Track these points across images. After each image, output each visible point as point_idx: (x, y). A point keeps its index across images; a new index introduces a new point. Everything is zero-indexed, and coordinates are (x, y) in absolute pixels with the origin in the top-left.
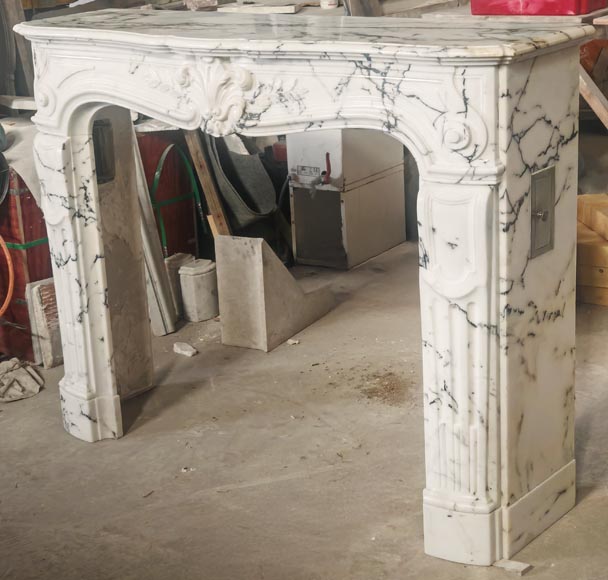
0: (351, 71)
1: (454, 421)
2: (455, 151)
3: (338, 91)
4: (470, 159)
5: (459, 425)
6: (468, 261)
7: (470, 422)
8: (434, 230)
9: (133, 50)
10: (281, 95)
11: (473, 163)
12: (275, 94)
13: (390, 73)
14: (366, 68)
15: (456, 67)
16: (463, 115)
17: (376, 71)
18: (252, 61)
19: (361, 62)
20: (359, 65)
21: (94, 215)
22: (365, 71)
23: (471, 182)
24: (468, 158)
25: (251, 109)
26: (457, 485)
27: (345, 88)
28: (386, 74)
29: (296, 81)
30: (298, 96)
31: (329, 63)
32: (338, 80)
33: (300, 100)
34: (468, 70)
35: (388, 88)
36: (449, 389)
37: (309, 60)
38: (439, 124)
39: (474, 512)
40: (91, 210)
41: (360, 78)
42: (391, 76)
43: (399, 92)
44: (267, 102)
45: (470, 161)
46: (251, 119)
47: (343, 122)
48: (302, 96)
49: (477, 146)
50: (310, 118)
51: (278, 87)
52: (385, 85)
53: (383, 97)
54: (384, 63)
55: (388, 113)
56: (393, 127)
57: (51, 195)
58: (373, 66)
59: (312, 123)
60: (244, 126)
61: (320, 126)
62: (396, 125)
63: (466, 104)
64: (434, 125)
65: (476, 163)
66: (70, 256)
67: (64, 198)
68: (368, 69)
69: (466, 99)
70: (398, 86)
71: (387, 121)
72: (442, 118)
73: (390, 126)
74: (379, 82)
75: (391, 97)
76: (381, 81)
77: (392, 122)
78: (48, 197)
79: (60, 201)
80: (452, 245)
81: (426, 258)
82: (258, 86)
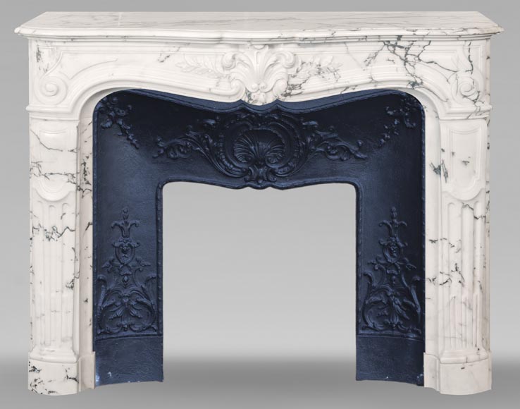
0: (378, 48)
1: (462, 293)
2: (465, 96)
3: (367, 62)
4: (475, 101)
5: (466, 294)
6: (475, 172)
7: (473, 291)
8: (453, 154)
9: (167, 43)
10: (319, 69)
12: (314, 69)
13: (412, 48)
14: (392, 45)
15: (466, 41)
16: (470, 72)
17: (401, 47)
18: (296, 46)
19: (389, 42)
20: (387, 43)
21: (91, 187)
22: (391, 48)
23: (475, 117)
25: (294, 81)
26: (464, 343)
27: (372, 61)
28: (409, 48)
29: (333, 58)
30: (334, 68)
31: (366, 44)
32: (367, 55)
33: (335, 72)
34: (472, 42)
35: (410, 58)
36: (459, 270)
37: (345, 43)
38: (452, 79)
39: (480, 360)
40: (88, 183)
41: (386, 53)
42: (414, 50)
43: (419, 60)
44: (307, 75)
46: (294, 89)
47: (374, 85)
48: (336, 69)
49: (479, 92)
50: (347, 84)
51: (318, 63)
52: (407, 56)
53: (405, 65)
54: (409, 41)
55: (412, 76)
56: (418, 84)
57: (52, 174)
58: (400, 43)
59: (347, 88)
60: (289, 94)
61: (354, 89)
62: (422, 83)
63: (472, 65)
64: (447, 81)
65: (478, 104)
66: (68, 228)
67: (72, 175)
68: (394, 46)
69: (471, 62)
70: (418, 56)
71: (414, 81)
72: (454, 76)
73: (414, 84)
74: (403, 55)
75: (412, 64)
76: (404, 54)
77: (419, 81)
78: (46, 177)
79: (66, 178)
80: (465, 163)
81: (446, 175)
82: (300, 63)
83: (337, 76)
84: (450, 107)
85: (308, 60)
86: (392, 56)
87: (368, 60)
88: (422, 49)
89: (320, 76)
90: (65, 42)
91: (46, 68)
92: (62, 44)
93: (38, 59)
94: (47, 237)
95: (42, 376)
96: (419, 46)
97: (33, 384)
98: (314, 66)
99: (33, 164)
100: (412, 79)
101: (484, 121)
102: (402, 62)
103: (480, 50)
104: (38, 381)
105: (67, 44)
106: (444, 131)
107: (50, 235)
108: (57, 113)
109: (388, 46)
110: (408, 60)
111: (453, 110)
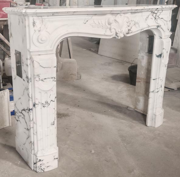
0: (150, 14)
9: (88, 15)
17: (155, 13)
28: (157, 14)
30: (138, 22)
43: (159, 17)
46: (129, 31)
50: (142, 28)
55: (157, 23)
57: (45, 79)
60: (128, 33)
66: (52, 101)
67: (54, 78)
72: (167, 23)
73: (158, 26)
74: (155, 16)
78: (42, 81)
79: (52, 80)
81: (163, 57)
83: (139, 25)
85: (132, 19)
86: (152, 17)
87: (146, 19)
88: (160, 14)
89: (135, 26)
90: (48, 16)
91: (39, 30)
92: (47, 17)
93: (34, 26)
94: (44, 107)
95: (44, 162)
96: (160, 12)
97: (40, 166)
98: (134, 22)
99: (36, 76)
102: (154, 19)
104: (42, 165)
105: (49, 17)
107: (44, 105)
108: (46, 51)
109: (152, 13)
110: (156, 18)
111: (166, 35)
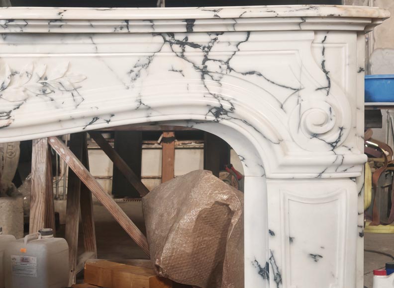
0: (154, 48)
2: (315, 135)
3: (133, 74)
8: (291, 239)
10: (45, 84)
11: (338, 150)
12: (34, 84)
13: (216, 47)
14: (178, 42)
16: (324, 92)
17: (195, 46)
19: (172, 35)
20: (169, 38)
22: (177, 48)
24: (331, 144)
27: (143, 71)
28: (209, 48)
29: (69, 66)
30: (72, 84)
32: (133, 61)
33: (74, 90)
34: (331, 37)
35: (211, 66)
38: (291, 105)
41: (167, 57)
42: (220, 50)
43: (230, 69)
44: (22, 95)
45: (334, 147)
48: (76, 85)
49: (341, 129)
50: (95, 112)
51: (41, 75)
52: (207, 63)
53: (203, 78)
54: (210, 33)
55: (215, 96)
56: (226, 113)
58: (192, 38)
59: (96, 118)
61: (108, 122)
62: (232, 109)
63: (328, 78)
64: (282, 107)
65: (340, 150)
68: (182, 44)
69: (326, 73)
70: (227, 63)
71: (219, 106)
72: (294, 98)
73: (219, 111)
74: (199, 62)
75: (216, 76)
76: (202, 58)
77: (227, 106)
80: (315, 257)
81: (278, 279)
82: (8, 73)
83: (78, 98)
84: (285, 154)
85: (22, 68)
86: (179, 63)
87: (136, 70)
88: (235, 49)
89: (47, 98)
96: (229, 43)
98: (35, 78)
100: (215, 103)
101: (351, 183)
102: (198, 74)
103: (345, 51)
106: (274, 199)
109: (171, 44)
110: (209, 69)
111: (291, 159)
